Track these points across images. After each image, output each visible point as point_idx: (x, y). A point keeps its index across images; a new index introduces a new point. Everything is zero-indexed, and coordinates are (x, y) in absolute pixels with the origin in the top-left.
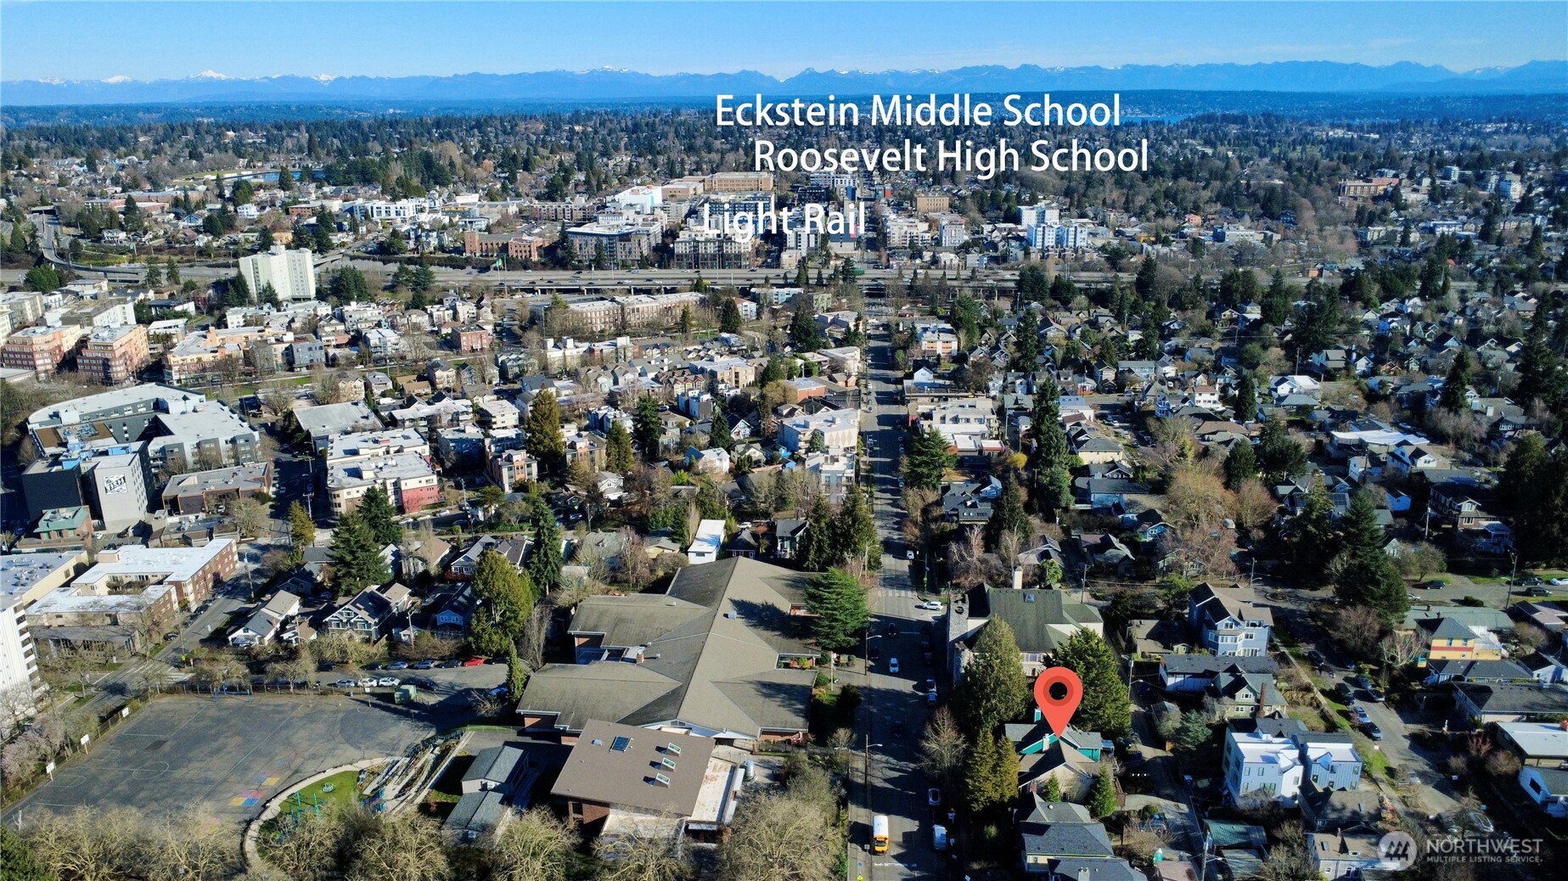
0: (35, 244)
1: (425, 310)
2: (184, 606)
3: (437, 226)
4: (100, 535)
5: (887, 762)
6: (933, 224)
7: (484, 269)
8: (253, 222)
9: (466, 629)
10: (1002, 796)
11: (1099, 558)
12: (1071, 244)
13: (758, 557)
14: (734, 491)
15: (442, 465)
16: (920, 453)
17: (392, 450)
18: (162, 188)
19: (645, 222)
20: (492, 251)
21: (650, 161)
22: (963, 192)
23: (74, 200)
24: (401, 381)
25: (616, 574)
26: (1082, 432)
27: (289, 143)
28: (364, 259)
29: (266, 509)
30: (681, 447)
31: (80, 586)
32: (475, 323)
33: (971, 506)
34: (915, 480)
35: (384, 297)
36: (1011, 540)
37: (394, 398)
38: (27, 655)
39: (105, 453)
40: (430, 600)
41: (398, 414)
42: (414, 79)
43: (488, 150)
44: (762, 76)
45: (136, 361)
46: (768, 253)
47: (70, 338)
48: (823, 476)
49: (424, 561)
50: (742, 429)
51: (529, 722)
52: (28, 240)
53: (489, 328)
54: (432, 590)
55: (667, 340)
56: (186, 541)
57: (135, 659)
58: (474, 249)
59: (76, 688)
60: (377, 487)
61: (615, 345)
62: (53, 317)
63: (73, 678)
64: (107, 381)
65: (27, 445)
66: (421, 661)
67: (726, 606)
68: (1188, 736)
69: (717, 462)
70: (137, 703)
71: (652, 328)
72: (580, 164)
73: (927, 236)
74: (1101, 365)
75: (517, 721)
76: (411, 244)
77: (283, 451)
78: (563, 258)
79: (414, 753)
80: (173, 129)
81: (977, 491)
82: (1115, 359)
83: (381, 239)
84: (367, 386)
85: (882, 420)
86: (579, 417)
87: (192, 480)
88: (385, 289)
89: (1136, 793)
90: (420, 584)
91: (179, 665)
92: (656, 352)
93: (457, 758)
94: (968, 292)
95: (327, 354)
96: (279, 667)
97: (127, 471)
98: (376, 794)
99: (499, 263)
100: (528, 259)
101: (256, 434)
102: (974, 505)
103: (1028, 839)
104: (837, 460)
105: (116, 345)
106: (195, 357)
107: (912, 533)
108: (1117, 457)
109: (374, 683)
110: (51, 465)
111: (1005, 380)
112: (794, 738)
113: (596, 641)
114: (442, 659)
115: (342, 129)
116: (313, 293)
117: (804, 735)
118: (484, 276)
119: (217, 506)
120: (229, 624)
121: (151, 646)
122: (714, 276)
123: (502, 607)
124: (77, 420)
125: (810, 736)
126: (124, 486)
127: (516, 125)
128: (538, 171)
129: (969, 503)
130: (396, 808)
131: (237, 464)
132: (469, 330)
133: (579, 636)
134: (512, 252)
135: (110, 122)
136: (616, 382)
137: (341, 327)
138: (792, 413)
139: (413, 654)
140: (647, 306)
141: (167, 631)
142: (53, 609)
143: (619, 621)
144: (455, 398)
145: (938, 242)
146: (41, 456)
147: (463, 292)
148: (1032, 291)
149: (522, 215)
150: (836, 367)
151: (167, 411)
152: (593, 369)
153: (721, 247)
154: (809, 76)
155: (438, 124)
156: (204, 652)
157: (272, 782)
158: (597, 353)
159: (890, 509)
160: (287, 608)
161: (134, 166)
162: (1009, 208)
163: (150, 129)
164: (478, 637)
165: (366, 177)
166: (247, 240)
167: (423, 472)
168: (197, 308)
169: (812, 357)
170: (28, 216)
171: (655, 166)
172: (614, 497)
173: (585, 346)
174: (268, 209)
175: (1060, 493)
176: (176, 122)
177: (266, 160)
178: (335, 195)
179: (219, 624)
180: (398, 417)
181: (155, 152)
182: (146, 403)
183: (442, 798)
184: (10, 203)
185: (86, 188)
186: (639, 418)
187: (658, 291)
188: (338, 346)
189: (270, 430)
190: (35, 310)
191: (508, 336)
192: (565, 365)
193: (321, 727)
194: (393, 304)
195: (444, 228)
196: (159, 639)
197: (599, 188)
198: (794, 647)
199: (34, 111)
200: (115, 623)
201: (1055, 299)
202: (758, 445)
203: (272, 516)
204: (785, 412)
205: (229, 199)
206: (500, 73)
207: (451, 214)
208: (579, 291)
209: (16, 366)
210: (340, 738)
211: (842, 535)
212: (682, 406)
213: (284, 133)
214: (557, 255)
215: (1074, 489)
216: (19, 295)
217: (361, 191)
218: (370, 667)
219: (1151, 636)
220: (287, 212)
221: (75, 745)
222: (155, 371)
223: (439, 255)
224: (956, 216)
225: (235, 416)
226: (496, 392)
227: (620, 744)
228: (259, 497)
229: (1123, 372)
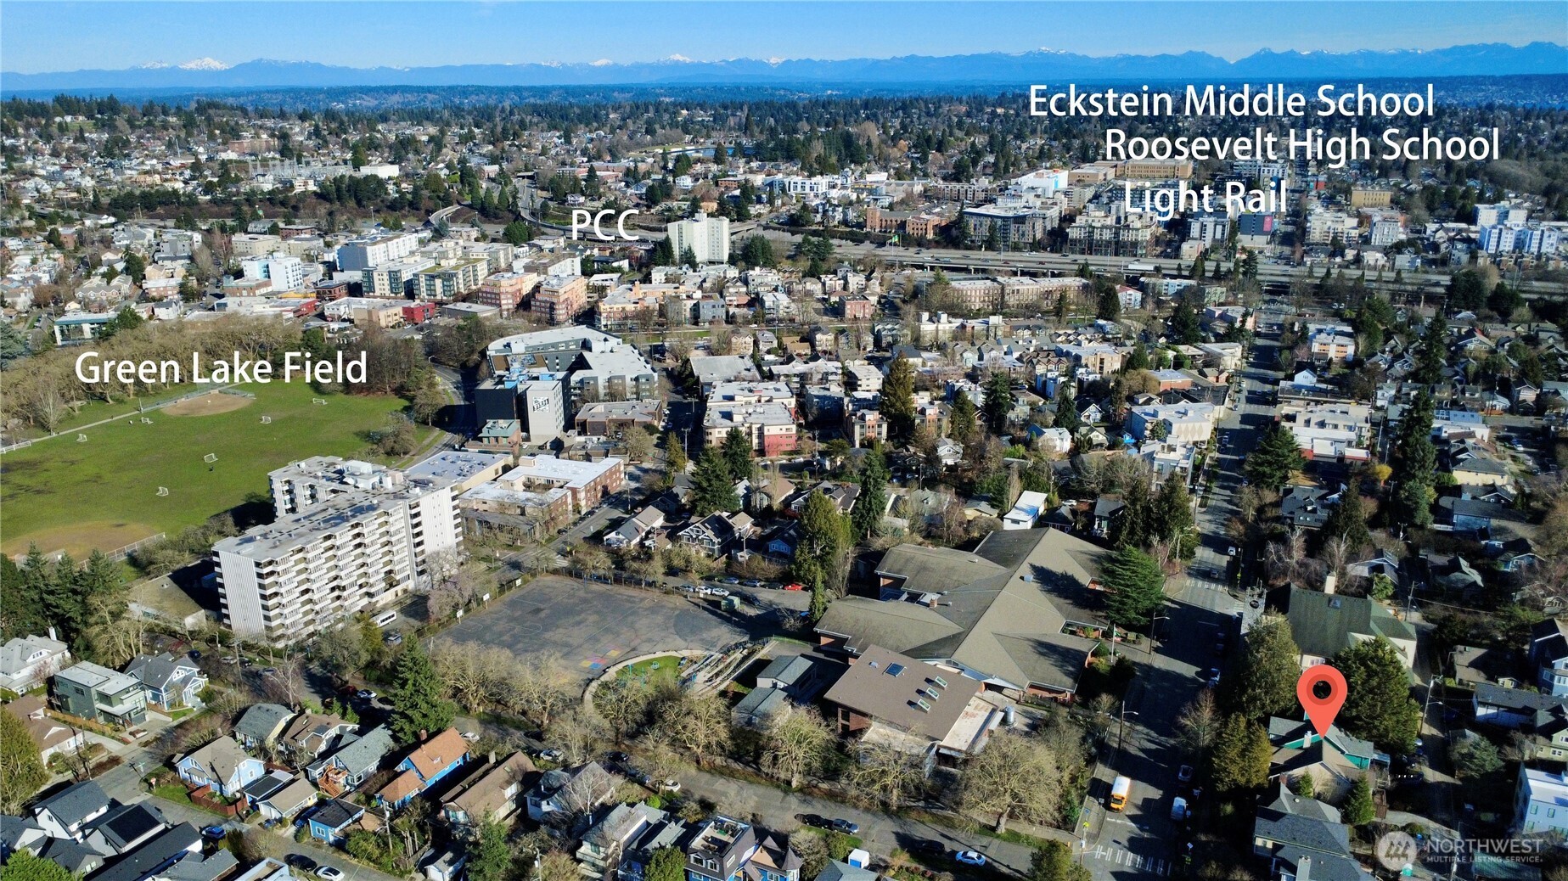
0: (515, 204)
1: (819, 279)
2: (577, 509)
3: (844, 201)
4: (526, 445)
5: (1147, 734)
6: (1363, 220)
7: (882, 244)
8: (686, 192)
9: (791, 559)
10: (1248, 781)
11: (1440, 580)
12: (1534, 249)
13: (1074, 532)
14: (1065, 468)
15: (806, 418)
16: (1265, 452)
17: (763, 400)
18: (619, 159)
19: (1044, 205)
20: (891, 227)
21: (1064, 145)
22: (1413, 186)
23: (548, 167)
24: (787, 341)
25: (932, 530)
26: (1464, 450)
27: (732, 121)
28: (775, 229)
29: (654, 439)
30: (1027, 424)
31: (504, 481)
32: (862, 294)
33: (1311, 512)
34: (1258, 480)
35: (786, 265)
36: (1339, 548)
37: (777, 355)
38: (457, 526)
39: (537, 378)
40: (768, 531)
41: (776, 369)
42: (855, 61)
43: (906, 131)
44: (1210, 57)
45: (575, 306)
46: (1169, 243)
47: (528, 283)
48: (1156, 463)
49: (769, 496)
50: (1093, 413)
51: (824, 641)
52: (511, 200)
53: (874, 299)
54: (773, 523)
55: (1040, 322)
56: (588, 458)
57: (534, 545)
58: (874, 225)
59: (486, 559)
60: (743, 429)
61: (987, 323)
62: (518, 266)
63: (485, 551)
64: (552, 322)
65: (484, 367)
66: (748, 579)
67: (1025, 569)
68: (1472, 762)
69: (1058, 441)
70: (528, 577)
71: (1029, 310)
72: (992, 146)
73: (1355, 233)
74: (1520, 383)
75: (813, 638)
76: (819, 218)
77: (677, 392)
78: (957, 237)
79: (727, 651)
80: (638, 108)
81: (1323, 497)
82: (1540, 378)
83: (793, 212)
84: (756, 343)
85: (1246, 419)
86: (939, 387)
87: (600, 408)
88: (789, 257)
89: (1405, 810)
90: (763, 516)
91: (564, 554)
92: (1027, 333)
93: (759, 660)
94: (1385, 296)
95: (727, 312)
96: (635, 565)
97: (551, 395)
98: (690, 678)
99: (895, 239)
100: (923, 237)
101: (656, 375)
102: (1314, 511)
103: (1260, 822)
104: (1174, 450)
105: (561, 291)
106: (620, 306)
107: (1237, 529)
108: (1499, 481)
109: (709, 591)
110: (497, 384)
111: (1399, 391)
112: (1060, 697)
113: (898, 583)
114: (767, 580)
115: (780, 109)
116: (726, 258)
117: (1072, 695)
118: (880, 251)
119: (616, 433)
120: (607, 527)
121: (547, 537)
122: (1102, 263)
123: (822, 543)
124: (523, 351)
125: (1077, 698)
126: (547, 407)
127: (940, 107)
128: (951, 152)
129: (1309, 508)
130: (704, 689)
131: (637, 399)
132: (854, 299)
133: (885, 577)
134: (909, 229)
135: (591, 99)
136: (981, 358)
137: (744, 289)
138: (1148, 402)
139: (745, 573)
140: (1026, 289)
141: (561, 527)
142: (480, 496)
143: (923, 568)
144: (829, 360)
145: (1366, 240)
146: (491, 376)
147: (854, 266)
148: (1465, 298)
149: (926, 195)
150: (1211, 361)
151: (590, 350)
152: (961, 344)
153: (1117, 234)
154: (1265, 57)
155: (866, 105)
156: (584, 547)
157: (614, 654)
158: (969, 329)
159: (1225, 505)
160: (653, 521)
161: (600, 139)
162: (1464, 206)
163: (620, 107)
164: (800, 566)
165: (789, 153)
166: (679, 208)
167: (786, 421)
168: (630, 265)
169: (1186, 350)
170: (514, 180)
171: (1068, 151)
172: (950, 462)
173: (958, 322)
174: (701, 181)
175: (1416, 509)
176: (641, 101)
177: (708, 136)
178: (760, 170)
179: (599, 528)
180: (775, 372)
181: (620, 128)
182: (576, 342)
183: (740, 689)
184: (501, 169)
185: (560, 158)
186: (991, 392)
187: (1045, 275)
188: (738, 306)
189: (670, 374)
190: (507, 259)
191: (889, 308)
192: (936, 338)
193: (659, 619)
194: (792, 272)
195: (851, 203)
196: (553, 532)
197: (1006, 170)
198: (1083, 617)
199: (534, 90)
200: (523, 514)
201: (1492, 309)
202: (1102, 430)
203: (657, 446)
204: (1141, 401)
205: (671, 171)
206: (936, 56)
207: (859, 191)
208: (966, 270)
209: (487, 304)
210: (672, 630)
211: (1157, 520)
212: (1039, 386)
213: (729, 112)
214: (951, 235)
215: (1435, 508)
216: (497, 246)
217: (783, 167)
218: (708, 578)
219: (1474, 664)
220: (717, 184)
221: (480, 601)
222: (588, 317)
223: (843, 229)
224: (1396, 213)
225: (642, 359)
226: (868, 359)
227: (894, 669)
228: (650, 429)
229: (1546, 393)
